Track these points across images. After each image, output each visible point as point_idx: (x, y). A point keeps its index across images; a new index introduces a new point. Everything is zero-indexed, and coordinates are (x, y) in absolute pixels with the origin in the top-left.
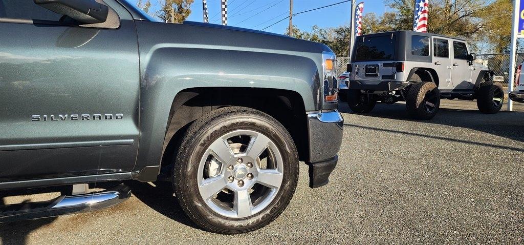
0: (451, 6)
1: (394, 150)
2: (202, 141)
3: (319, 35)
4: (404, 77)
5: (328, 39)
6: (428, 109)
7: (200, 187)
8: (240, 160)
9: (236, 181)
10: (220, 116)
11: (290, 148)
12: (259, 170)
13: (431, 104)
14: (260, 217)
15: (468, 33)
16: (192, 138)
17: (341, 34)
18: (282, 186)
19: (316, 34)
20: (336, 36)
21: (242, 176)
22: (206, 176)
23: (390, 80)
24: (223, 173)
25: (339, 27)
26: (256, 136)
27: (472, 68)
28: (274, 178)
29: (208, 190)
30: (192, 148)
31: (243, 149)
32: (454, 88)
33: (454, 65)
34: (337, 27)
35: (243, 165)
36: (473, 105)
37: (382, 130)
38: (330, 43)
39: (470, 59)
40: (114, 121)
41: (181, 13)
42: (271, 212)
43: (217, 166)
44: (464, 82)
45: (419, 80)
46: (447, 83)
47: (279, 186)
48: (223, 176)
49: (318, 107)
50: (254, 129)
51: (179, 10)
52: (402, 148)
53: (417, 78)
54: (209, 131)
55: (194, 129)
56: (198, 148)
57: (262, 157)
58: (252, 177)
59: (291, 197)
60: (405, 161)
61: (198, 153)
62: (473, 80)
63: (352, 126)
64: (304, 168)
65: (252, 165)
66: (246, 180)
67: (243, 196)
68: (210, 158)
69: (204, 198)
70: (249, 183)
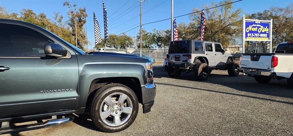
0: (222, 20)
1: (184, 96)
2: (101, 98)
3: (157, 34)
4: (192, 61)
5: (161, 36)
6: (204, 76)
7: (101, 115)
8: (116, 104)
9: (114, 112)
10: (108, 88)
11: (135, 98)
12: (123, 107)
13: (205, 73)
14: (124, 126)
15: (230, 34)
16: (98, 97)
17: (168, 33)
18: (132, 113)
19: (155, 33)
20: (166, 34)
21: (117, 110)
22: (103, 111)
23: (186, 62)
24: (110, 109)
25: (167, 30)
26: (122, 95)
27: (224, 55)
28: (129, 110)
29: (104, 116)
30: (98, 100)
31: (117, 100)
32: (216, 65)
33: (215, 55)
34: (166, 30)
35: (117, 106)
36: (226, 73)
37: (182, 86)
38: (163, 38)
39: (223, 52)
40: (69, 91)
41: (80, 22)
42: (128, 123)
43: (107, 107)
44: (221, 62)
45: (200, 62)
46: (212, 63)
47: (131, 113)
48: (109, 110)
49: (145, 82)
50: (121, 92)
51: (79, 20)
52: (188, 95)
53: (198, 61)
54: (104, 94)
55: (98, 92)
56: (100, 100)
57: (124, 103)
58: (121, 110)
59: (135, 117)
60: (187, 101)
61: (100, 102)
62: (225, 61)
63: (169, 84)
64: (140, 106)
65: (120, 106)
66: (118, 112)
67: (117, 118)
68: (104, 103)
69: (102, 119)
70: (119, 113)
